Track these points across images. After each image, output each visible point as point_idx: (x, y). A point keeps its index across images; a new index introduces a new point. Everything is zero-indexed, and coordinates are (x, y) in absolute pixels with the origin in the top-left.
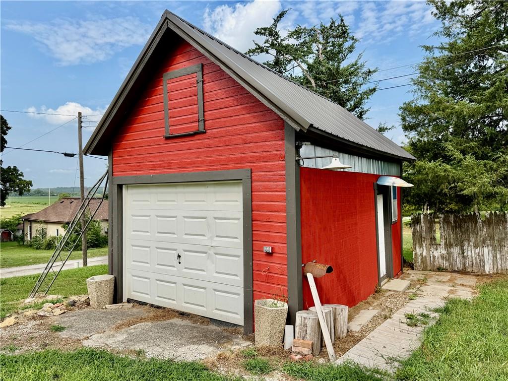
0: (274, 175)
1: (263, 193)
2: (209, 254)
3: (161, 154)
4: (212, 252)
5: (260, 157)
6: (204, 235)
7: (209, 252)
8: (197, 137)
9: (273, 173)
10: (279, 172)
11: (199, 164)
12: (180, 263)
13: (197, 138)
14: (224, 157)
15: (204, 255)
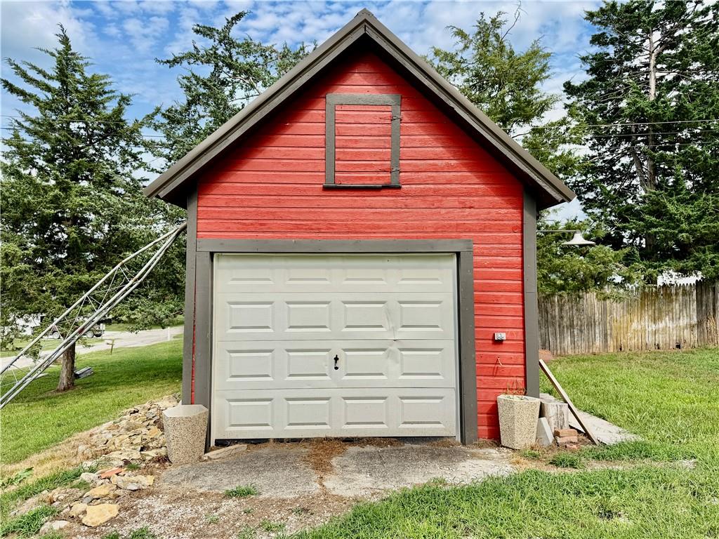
0: (505, 249)
1: (490, 270)
2: (390, 350)
3: (312, 210)
4: (395, 347)
5: (485, 227)
6: (381, 326)
7: (390, 348)
8: (383, 192)
9: (503, 246)
10: (511, 246)
11: (385, 228)
12: (336, 368)
13: (384, 194)
14: (430, 222)
15: (381, 353)
